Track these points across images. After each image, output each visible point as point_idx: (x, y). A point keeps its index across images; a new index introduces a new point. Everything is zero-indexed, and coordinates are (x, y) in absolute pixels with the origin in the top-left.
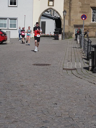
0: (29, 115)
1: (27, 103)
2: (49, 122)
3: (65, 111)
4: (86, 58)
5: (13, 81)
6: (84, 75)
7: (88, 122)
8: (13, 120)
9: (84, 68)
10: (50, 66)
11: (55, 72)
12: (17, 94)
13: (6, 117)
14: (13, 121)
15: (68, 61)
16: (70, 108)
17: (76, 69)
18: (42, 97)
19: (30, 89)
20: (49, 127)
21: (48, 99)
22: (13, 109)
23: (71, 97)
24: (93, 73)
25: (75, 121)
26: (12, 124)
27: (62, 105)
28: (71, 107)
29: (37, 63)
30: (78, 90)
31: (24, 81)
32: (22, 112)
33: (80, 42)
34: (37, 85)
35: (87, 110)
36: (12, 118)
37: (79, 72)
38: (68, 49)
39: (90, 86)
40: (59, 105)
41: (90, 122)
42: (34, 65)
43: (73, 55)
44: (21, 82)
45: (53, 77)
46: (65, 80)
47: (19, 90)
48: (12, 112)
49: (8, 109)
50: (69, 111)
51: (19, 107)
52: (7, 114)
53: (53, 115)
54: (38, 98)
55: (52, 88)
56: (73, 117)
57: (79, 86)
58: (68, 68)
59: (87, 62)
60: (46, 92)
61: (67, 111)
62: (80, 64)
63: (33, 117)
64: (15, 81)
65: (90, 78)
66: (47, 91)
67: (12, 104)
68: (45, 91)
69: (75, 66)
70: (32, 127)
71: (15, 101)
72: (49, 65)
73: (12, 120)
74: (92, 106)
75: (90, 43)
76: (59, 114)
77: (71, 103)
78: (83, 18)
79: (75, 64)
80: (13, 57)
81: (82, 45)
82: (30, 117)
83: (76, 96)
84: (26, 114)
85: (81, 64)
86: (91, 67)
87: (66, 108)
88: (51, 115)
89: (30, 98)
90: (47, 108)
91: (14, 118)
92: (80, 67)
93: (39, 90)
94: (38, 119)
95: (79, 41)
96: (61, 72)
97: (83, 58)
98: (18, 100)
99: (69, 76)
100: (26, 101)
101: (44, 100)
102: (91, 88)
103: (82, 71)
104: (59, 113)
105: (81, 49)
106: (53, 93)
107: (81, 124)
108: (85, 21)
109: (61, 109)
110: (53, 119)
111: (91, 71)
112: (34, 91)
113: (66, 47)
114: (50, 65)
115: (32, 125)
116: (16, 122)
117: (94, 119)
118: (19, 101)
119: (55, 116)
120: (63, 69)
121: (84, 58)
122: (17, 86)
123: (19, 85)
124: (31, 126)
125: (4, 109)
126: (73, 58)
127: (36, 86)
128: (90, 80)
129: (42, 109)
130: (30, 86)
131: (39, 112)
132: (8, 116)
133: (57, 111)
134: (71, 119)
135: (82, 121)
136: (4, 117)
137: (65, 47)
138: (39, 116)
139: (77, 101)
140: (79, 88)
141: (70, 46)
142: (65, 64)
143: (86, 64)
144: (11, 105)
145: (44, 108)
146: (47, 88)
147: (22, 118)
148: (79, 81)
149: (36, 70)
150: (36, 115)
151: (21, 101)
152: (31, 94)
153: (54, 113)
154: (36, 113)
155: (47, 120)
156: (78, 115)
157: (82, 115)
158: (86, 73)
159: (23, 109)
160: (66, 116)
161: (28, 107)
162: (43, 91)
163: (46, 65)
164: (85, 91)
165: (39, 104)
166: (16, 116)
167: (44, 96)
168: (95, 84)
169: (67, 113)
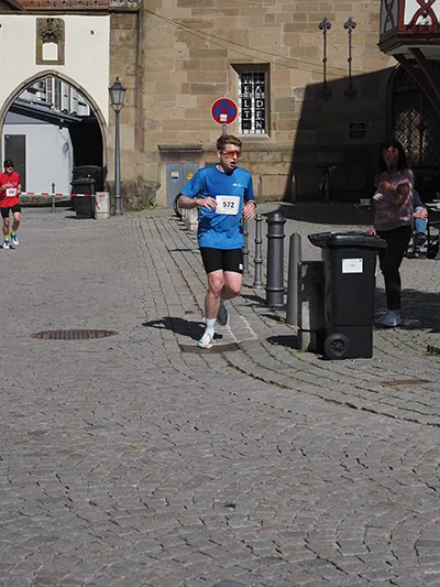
0: (137, 561)
1: (97, 509)
3: (288, 534)
6: (288, 371)
7: (412, 575)
9: (268, 340)
10: (113, 337)
11: (153, 366)
13: (39, 580)
15: (186, 313)
16: (302, 519)
17: (236, 344)
18: (155, 479)
19: (82, 447)
21: (187, 486)
22: (48, 540)
24: (322, 359)
25: (354, 573)
27: (259, 508)
28: (303, 515)
29: (51, 329)
30: (298, 438)
31: (34, 413)
34: (101, 427)
35: (380, 524)
36: (66, 581)
37: (262, 358)
38: (157, 257)
39: (340, 416)
40: (249, 511)
41: (417, 575)
42: (41, 335)
43: (193, 282)
44: (23, 416)
45: (155, 387)
46: (220, 400)
47: (35, 454)
48: (49, 553)
49: (26, 544)
50: (302, 533)
51: (71, 531)
52: (36, 564)
53: (244, 556)
54: (134, 483)
55: (175, 436)
56: (337, 558)
57: (293, 422)
60: (162, 454)
61: (294, 534)
62: (248, 325)
65: (320, 382)
66: (164, 453)
67: (33, 519)
68: (154, 450)
71: (40, 504)
72: (106, 333)
74: (391, 505)
76: (267, 548)
77: (293, 497)
78: (222, 116)
82: (145, 572)
83: (302, 464)
84: (120, 561)
86: (309, 334)
87: (285, 522)
88: (238, 558)
89: (104, 488)
90: (199, 527)
91: (77, 583)
92: (252, 336)
93: (125, 448)
94: (188, 579)
96: (177, 362)
97: (244, 296)
99: (226, 380)
100: (90, 503)
101: (168, 491)
102: (351, 426)
103: (273, 353)
104: (265, 543)
106: (190, 456)
107: (383, 584)
109: (269, 528)
110: (250, 571)
111: (309, 350)
112: (104, 456)
113: (145, 248)
114: (111, 333)
117: (427, 560)
118: (59, 503)
119: (256, 558)
120: (181, 347)
121: (252, 298)
122: (14, 434)
123: (20, 431)
125: (8, 544)
127: (103, 433)
128: (321, 391)
130: (74, 431)
131: (172, 545)
132: (43, 572)
133: (250, 537)
134: (330, 567)
135: (382, 573)
136: (29, 580)
137: (138, 248)
138: (184, 562)
139: (317, 484)
140: (297, 428)
141: (160, 244)
144: (31, 523)
145: (189, 527)
146: (153, 437)
147: (113, 577)
148: (281, 397)
149: (64, 360)
150: (168, 562)
151: (70, 504)
152: (99, 470)
153: (244, 546)
154: (165, 553)
155: (230, 578)
156: (353, 547)
157: (367, 544)
158: (292, 361)
159: (95, 539)
160: (302, 555)
161: (114, 526)
162: (144, 450)
163: (97, 337)
164: (329, 441)
165: (158, 512)
166: (77, 569)
167: (158, 472)
168: (353, 407)
169: (300, 543)
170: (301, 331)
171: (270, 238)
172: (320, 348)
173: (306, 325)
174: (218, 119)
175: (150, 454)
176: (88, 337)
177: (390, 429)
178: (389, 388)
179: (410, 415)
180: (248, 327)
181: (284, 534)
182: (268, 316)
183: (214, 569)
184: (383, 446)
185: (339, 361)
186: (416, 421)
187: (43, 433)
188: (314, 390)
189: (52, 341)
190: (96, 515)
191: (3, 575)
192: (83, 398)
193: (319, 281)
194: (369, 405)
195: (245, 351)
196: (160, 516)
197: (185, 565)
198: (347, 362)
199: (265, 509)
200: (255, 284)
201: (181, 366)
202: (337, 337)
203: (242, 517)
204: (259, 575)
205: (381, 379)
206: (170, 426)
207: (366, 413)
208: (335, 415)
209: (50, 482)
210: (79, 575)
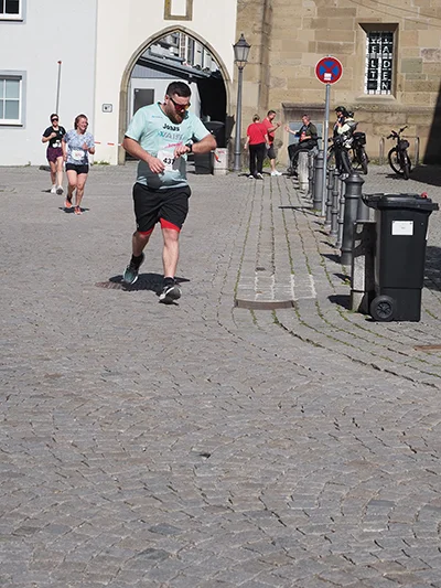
0: (88, 501)
1: (75, 451)
2: (175, 531)
3: (248, 485)
4: (339, 253)
5: (10, 355)
6: (328, 331)
7: (349, 532)
8: (18, 522)
11: (200, 319)
12: (32, 412)
14: (16, 528)
15: (258, 269)
16: (268, 471)
17: (292, 302)
18: (145, 425)
19: (90, 392)
20: (175, 552)
21: (172, 434)
22: (15, 475)
23: (272, 426)
24: (369, 320)
25: (292, 526)
26: (15, 540)
27: (231, 459)
28: (271, 468)
30: (305, 395)
31: (60, 358)
32: (54, 490)
33: (313, 182)
34: (118, 373)
35: (342, 481)
36: (13, 515)
37: (309, 316)
38: (256, 214)
40: (220, 461)
41: (354, 532)
42: (106, 284)
43: (280, 240)
44: (48, 360)
45: (189, 338)
46: (247, 354)
47: (37, 396)
48: (9, 488)
50: (262, 485)
51: (40, 469)
53: (194, 503)
54: (122, 428)
55: (186, 387)
56: (286, 511)
57: (306, 380)
58: (256, 298)
59: (342, 272)
60: (163, 403)
61: (252, 486)
62: (313, 283)
64: (20, 359)
65: (354, 343)
66: (167, 402)
67: (9, 456)
68: (158, 399)
69: (288, 289)
70: (103, 554)
71: (23, 443)
73: (12, 522)
74: (364, 464)
75: (355, 188)
76: (220, 497)
77: (271, 450)
79: (288, 283)
80: (9, 249)
81: (319, 196)
82: (93, 511)
83: (294, 420)
84: (73, 499)
85: (316, 283)
86: (362, 295)
87: (250, 473)
88: (186, 503)
89: (92, 432)
90: (166, 473)
91: (22, 517)
92: (311, 294)
93: (131, 395)
94: (129, 521)
95: (304, 176)
96: (224, 316)
98: (38, 440)
99: (264, 336)
100: (72, 444)
101: (152, 438)
102: (363, 387)
104: (221, 492)
105: (317, 213)
106: (190, 406)
107: (316, 537)
108: (335, 88)
109: (230, 478)
110: (192, 517)
111: (360, 311)
112: (107, 402)
113: (249, 205)
115: (103, 544)
116: (32, 530)
117: (371, 518)
118: (42, 443)
119: (204, 505)
120: (237, 303)
121: (330, 256)
122: (32, 376)
123: (40, 373)
124: (98, 548)
126: (281, 256)
127: (117, 380)
128: (355, 353)
129: (145, 477)
130: (90, 376)
131: (130, 488)
133: (209, 486)
134: (273, 518)
135: (319, 528)
137: (243, 205)
138: (133, 505)
139: (301, 440)
140: (309, 386)
141: (267, 201)
142: (244, 281)
143: (339, 282)
144: (6, 458)
145: (155, 472)
146: (163, 386)
147: (58, 515)
148: (309, 355)
149: (115, 309)
150: (119, 504)
151: (51, 444)
152: (96, 414)
153: (199, 493)
154: (119, 495)
155: (170, 522)
156: (305, 501)
157: (321, 499)
158: (337, 321)
159: (60, 478)
160: (250, 506)
161: (84, 467)
162: (148, 398)
164: (334, 399)
165: (133, 456)
166: (28, 505)
167: (151, 420)
168: (377, 368)
169: (255, 495)
170: (353, 291)
173: (360, 282)
175: (152, 402)
177: (402, 391)
178: (419, 352)
179: (430, 379)
180: (312, 286)
181: (244, 485)
183: (158, 513)
184: (386, 407)
185: (384, 323)
186: (433, 385)
187: (59, 376)
188: (344, 349)
189: (115, 291)
190: (71, 455)
192: (115, 346)
194: (393, 367)
195: (297, 309)
197: (133, 508)
198: (393, 325)
199: (236, 460)
201: (228, 323)
202: (384, 298)
204: (199, 521)
205: (417, 343)
206: (186, 376)
207: (388, 374)
208: (354, 376)
209: (43, 423)
210: (27, 509)
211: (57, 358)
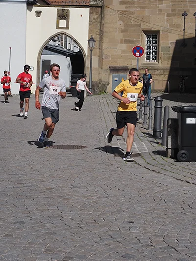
0: (89, 244)
2: (134, 257)
5: (26, 180)
6: (161, 166)
8: (62, 255)
9: (153, 152)
10: (85, 149)
11: (102, 162)
12: (47, 205)
13: (47, 250)
14: (63, 257)
15: (118, 139)
16: (162, 229)
17: (139, 154)
18: (99, 210)
19: (69, 195)
21: (113, 213)
22: (52, 234)
23: (155, 209)
25: (183, 253)
27: (144, 224)
28: (163, 227)
29: (58, 144)
30: (163, 195)
34: (78, 187)
36: (59, 251)
37: (150, 160)
38: (106, 115)
39: (182, 186)
40: (139, 225)
44: (44, 181)
45: (102, 171)
46: (130, 177)
47: (48, 198)
48: (52, 239)
49: (42, 235)
50: (162, 235)
51: (62, 230)
53: (136, 244)
54: (90, 211)
55: (110, 192)
56: (177, 246)
59: (155, 141)
61: (159, 236)
63: (99, 249)
64: (31, 181)
65: (175, 171)
66: (104, 199)
67: (46, 225)
68: (100, 198)
69: (135, 148)
71: (49, 218)
72: (82, 147)
73: (60, 254)
76: (146, 241)
77: (159, 220)
78: (137, 53)
80: (3, 132)
82: (92, 249)
83: (164, 206)
84: (82, 244)
86: (171, 150)
87: (155, 230)
88: (133, 244)
89: (77, 213)
90: (117, 231)
91: (63, 252)
92: (146, 150)
93: (88, 196)
94: (111, 253)
96: (112, 161)
97: (144, 133)
98: (56, 217)
99: (133, 169)
100: (71, 219)
101: (105, 215)
103: (155, 157)
104: (145, 239)
106: (115, 201)
109: (148, 232)
110: (138, 250)
111: (170, 158)
112: (78, 199)
113: (101, 111)
114: (84, 147)
116: (71, 258)
118: (58, 219)
119: (141, 245)
121: (147, 134)
122: (40, 189)
123: (43, 188)
125: (35, 235)
127: (78, 190)
128: (175, 175)
129: (110, 233)
130: (65, 188)
131: (105, 238)
132: (49, 247)
134: (173, 250)
136: (43, 250)
137: (99, 111)
138: (110, 245)
139: (170, 215)
140: (163, 191)
141: (109, 110)
142: (114, 145)
144: (44, 226)
145: (113, 230)
146: (100, 192)
147: (79, 250)
148: (157, 177)
149: (63, 158)
150: (103, 245)
151: (62, 219)
152: (76, 205)
153: (136, 239)
154: (101, 241)
155: (129, 252)
156: (184, 242)
157: (190, 241)
158: (163, 162)
159: (72, 234)
160: (162, 245)
161: (80, 229)
162: (95, 197)
163: (78, 148)
164: (177, 197)
165: (100, 224)
166: (64, 246)
167: (101, 207)
168: (188, 182)
169: (161, 239)
170: (167, 149)
171: (156, 108)
172: (176, 156)
173: (170, 146)
174: (135, 55)
175: (98, 199)
176: (74, 148)
180: (145, 146)
181: (154, 235)
182: (154, 142)
183: (123, 249)
185: (184, 163)
187: (52, 188)
188: (172, 174)
189: (59, 150)
190: (73, 224)
191: (32, 247)
192: (70, 174)
193: (176, 127)
194: (195, 182)
195: (142, 157)
196: (101, 226)
197: (110, 247)
198: (187, 163)
199: (147, 224)
200: (148, 128)
201: (114, 163)
202: (183, 152)
203: (136, 227)
204: (142, 252)
206: (107, 188)
207: (194, 185)
208: (180, 186)
209: (54, 210)
210: (64, 249)
211: (47, 180)
